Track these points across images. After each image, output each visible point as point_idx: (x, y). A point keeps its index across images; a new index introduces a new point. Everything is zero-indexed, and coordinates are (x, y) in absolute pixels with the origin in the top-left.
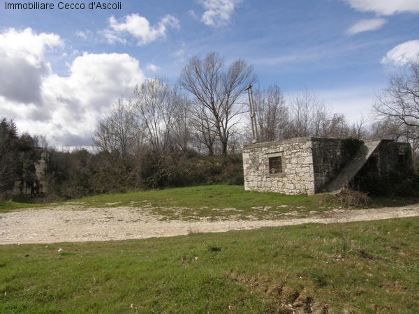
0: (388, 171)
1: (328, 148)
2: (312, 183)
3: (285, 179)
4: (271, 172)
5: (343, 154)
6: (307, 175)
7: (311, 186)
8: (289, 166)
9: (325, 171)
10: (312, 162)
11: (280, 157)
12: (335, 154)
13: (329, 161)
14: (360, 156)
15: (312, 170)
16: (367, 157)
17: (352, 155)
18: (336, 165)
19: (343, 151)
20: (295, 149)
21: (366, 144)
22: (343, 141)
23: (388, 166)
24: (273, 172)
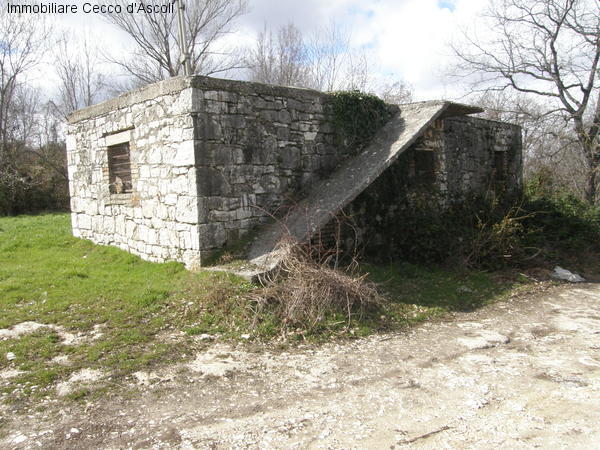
0: (465, 188)
1: (268, 116)
2: (195, 229)
3: (138, 212)
4: (112, 190)
5: (329, 138)
6: (183, 201)
7: (192, 239)
8: (145, 171)
9: (251, 190)
10: (192, 161)
11: (127, 144)
12: (294, 135)
13: (270, 157)
14: (379, 146)
15: (194, 186)
16: (396, 147)
17: (357, 144)
18: (299, 171)
19: (327, 129)
20: (156, 117)
21: (404, 115)
22: (327, 99)
23: (467, 176)
24: (119, 188)
